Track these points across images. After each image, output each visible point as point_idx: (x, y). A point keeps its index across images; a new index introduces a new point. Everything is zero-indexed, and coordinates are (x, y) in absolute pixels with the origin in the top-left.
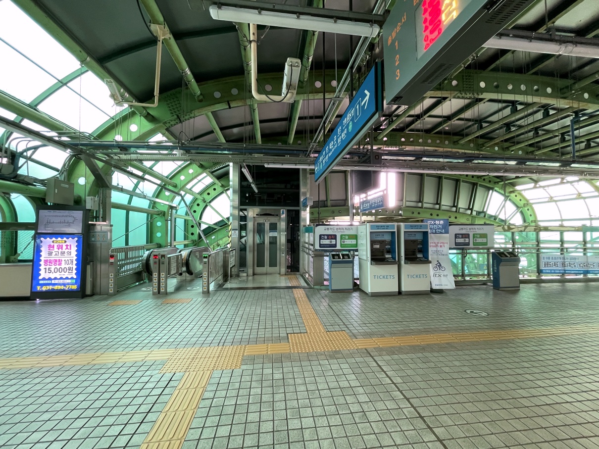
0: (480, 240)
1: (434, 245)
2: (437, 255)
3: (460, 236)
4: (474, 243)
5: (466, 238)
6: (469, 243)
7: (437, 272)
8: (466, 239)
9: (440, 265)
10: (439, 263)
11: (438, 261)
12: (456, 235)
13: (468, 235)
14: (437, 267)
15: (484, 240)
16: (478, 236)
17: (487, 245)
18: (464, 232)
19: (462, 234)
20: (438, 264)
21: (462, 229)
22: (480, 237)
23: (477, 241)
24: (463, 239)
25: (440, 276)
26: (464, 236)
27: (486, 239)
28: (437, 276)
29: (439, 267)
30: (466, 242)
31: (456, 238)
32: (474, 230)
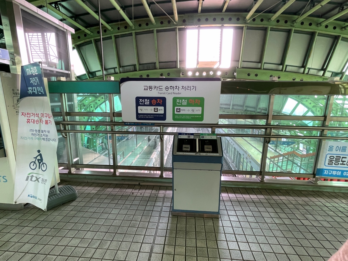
0: (187, 110)
1: (36, 118)
2: (39, 139)
3: (147, 102)
4: (174, 114)
5: (159, 105)
6: (165, 114)
7: (35, 171)
8: (159, 108)
9: (42, 160)
10: (40, 155)
11: (39, 151)
12: (138, 99)
13: (164, 99)
14: (37, 162)
15: (197, 110)
16: (185, 102)
17: (202, 119)
18: (154, 94)
19: (151, 99)
20: (39, 158)
21: (150, 88)
22: (188, 105)
23: (182, 113)
24: (153, 108)
25: (37, 179)
26: (154, 101)
27: (200, 108)
28: (34, 179)
29: (40, 163)
30: (159, 112)
31: (138, 104)
32: (176, 91)
